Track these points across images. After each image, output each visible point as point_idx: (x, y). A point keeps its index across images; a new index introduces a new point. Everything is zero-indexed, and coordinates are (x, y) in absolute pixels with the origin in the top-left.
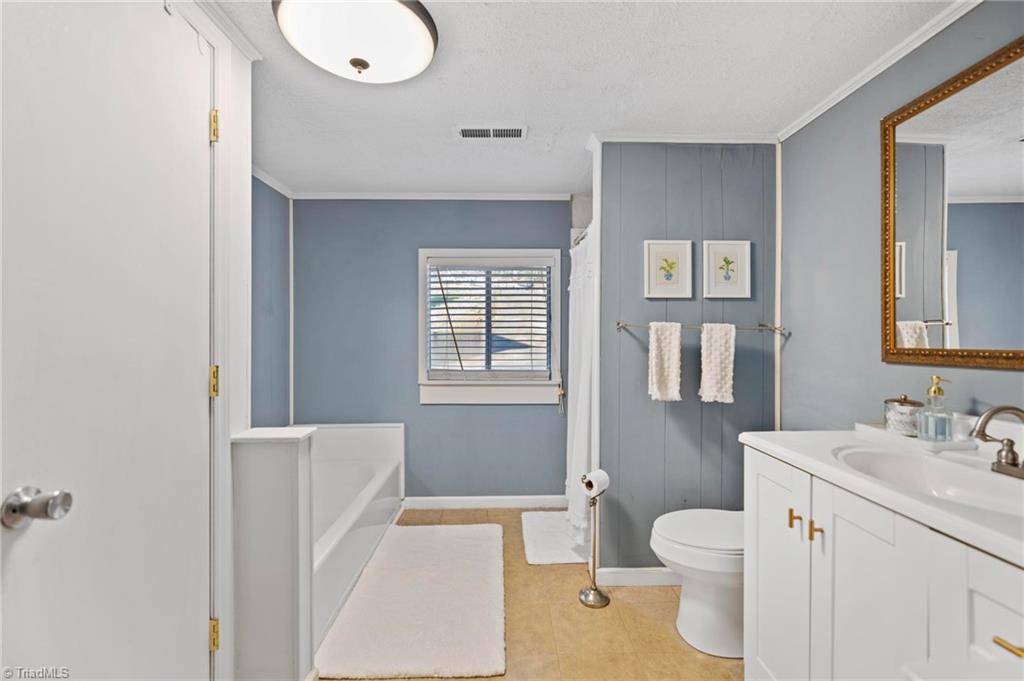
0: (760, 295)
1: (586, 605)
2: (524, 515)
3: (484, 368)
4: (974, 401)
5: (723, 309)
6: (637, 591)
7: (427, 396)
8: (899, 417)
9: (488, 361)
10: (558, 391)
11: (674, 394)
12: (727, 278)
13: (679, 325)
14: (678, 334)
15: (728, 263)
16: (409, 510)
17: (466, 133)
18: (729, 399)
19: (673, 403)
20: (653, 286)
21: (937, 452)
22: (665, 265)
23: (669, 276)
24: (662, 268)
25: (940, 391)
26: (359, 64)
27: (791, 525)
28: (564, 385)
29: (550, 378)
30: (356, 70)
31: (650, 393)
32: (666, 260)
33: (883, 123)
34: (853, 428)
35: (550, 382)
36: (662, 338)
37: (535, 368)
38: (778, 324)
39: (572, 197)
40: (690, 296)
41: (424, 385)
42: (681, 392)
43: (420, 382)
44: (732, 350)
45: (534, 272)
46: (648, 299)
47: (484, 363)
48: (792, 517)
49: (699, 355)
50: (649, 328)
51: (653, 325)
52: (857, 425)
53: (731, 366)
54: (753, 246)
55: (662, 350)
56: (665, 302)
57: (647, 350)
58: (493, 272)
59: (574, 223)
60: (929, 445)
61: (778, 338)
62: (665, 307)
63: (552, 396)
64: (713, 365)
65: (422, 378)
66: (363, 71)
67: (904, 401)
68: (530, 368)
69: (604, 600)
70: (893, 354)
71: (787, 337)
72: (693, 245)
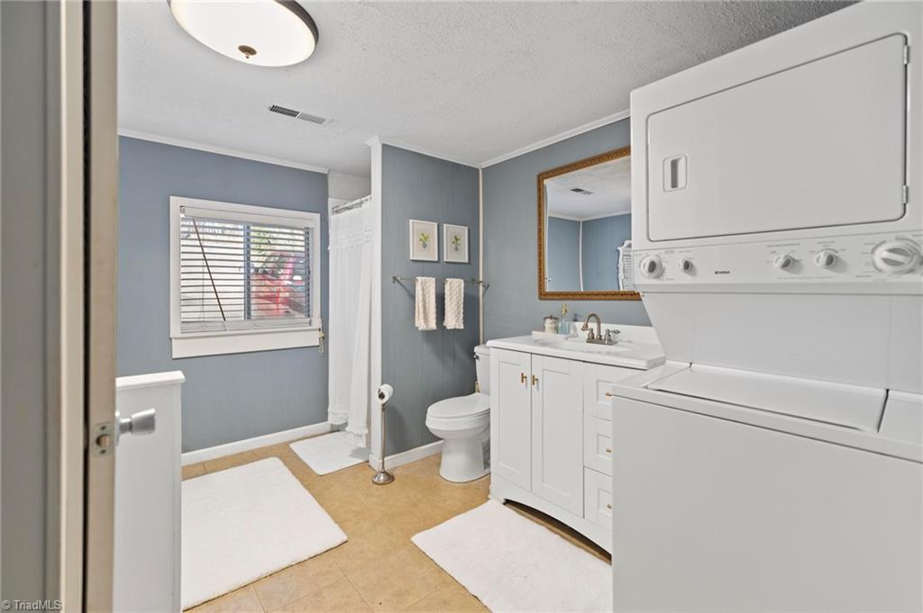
0: (472, 261)
1: (379, 484)
3: (243, 318)
4: (576, 315)
5: (455, 269)
6: (408, 466)
7: (180, 350)
8: (550, 325)
9: (248, 311)
10: (319, 334)
11: (433, 325)
12: (456, 249)
13: (434, 279)
14: (434, 285)
15: (457, 240)
17: (274, 109)
18: (462, 327)
19: (432, 332)
20: (416, 253)
21: (567, 339)
22: (422, 237)
23: (425, 246)
24: (421, 240)
25: (566, 311)
26: (248, 51)
27: (522, 381)
28: (325, 329)
29: (310, 323)
30: (244, 55)
31: (417, 325)
32: (423, 235)
33: (539, 176)
34: (530, 334)
35: (310, 328)
36: (425, 288)
38: (481, 279)
39: (329, 171)
40: (436, 259)
41: (176, 338)
42: (437, 324)
43: (172, 335)
44: (463, 295)
45: (295, 231)
46: (413, 260)
47: (243, 313)
48: (523, 377)
49: (444, 299)
50: (415, 281)
51: (418, 279)
52: (533, 332)
53: (462, 306)
54: (469, 230)
55: (425, 296)
56: (422, 263)
57: (413, 297)
58: (252, 228)
59: (330, 194)
60: (563, 336)
61: (481, 287)
62: (424, 267)
63: (313, 339)
64: (453, 305)
65: (175, 331)
66: (250, 56)
67: (551, 318)
69: (390, 478)
70: (544, 295)
71: (486, 287)
72: (438, 226)
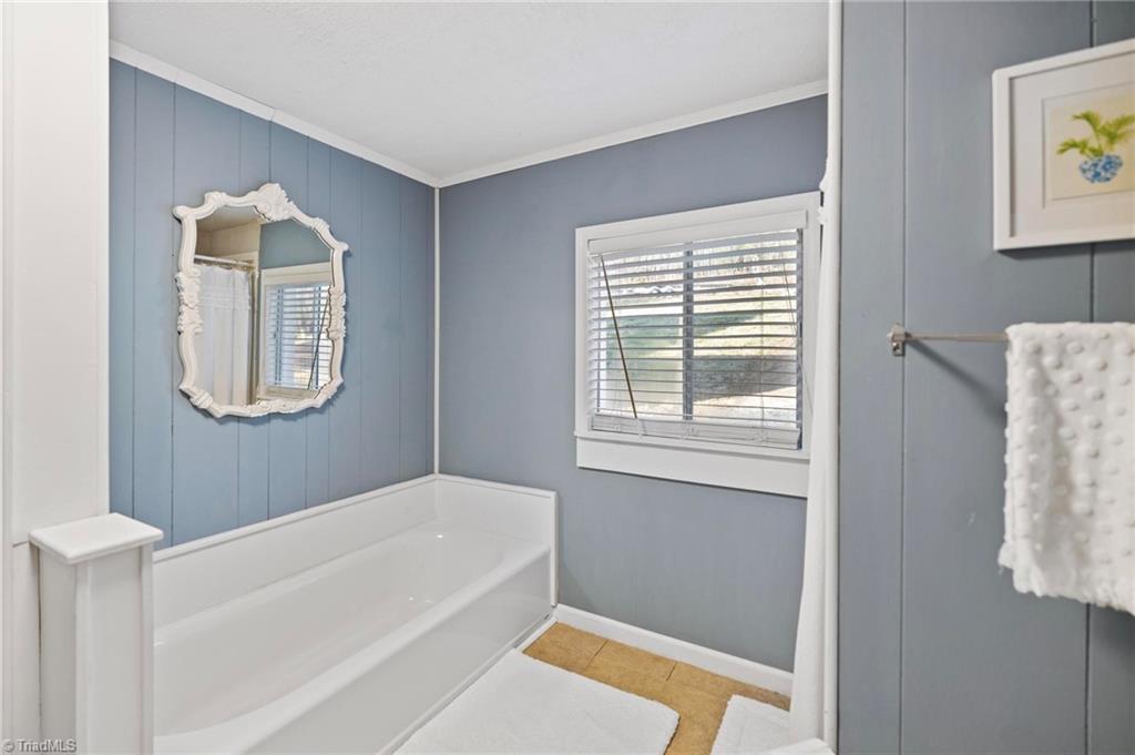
2: (736, 702)
3: (680, 418)
7: (586, 456)
9: (688, 408)
16: (562, 624)
22: (1083, 131)
23: (1102, 170)
32: (1087, 117)
35: (796, 454)
36: (1063, 377)
37: (765, 424)
41: (582, 438)
43: (576, 433)
46: (1004, 252)
47: (680, 410)
50: (1005, 344)
51: (1020, 335)
55: (1059, 422)
56: (1084, 260)
65: (581, 429)
68: (759, 423)
